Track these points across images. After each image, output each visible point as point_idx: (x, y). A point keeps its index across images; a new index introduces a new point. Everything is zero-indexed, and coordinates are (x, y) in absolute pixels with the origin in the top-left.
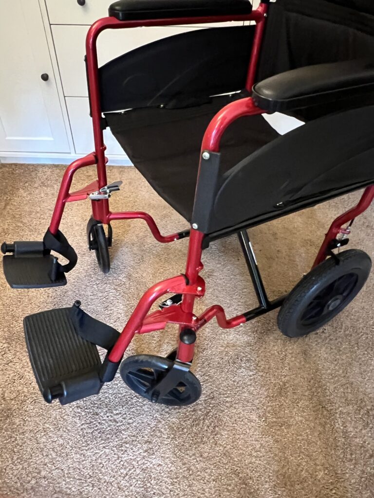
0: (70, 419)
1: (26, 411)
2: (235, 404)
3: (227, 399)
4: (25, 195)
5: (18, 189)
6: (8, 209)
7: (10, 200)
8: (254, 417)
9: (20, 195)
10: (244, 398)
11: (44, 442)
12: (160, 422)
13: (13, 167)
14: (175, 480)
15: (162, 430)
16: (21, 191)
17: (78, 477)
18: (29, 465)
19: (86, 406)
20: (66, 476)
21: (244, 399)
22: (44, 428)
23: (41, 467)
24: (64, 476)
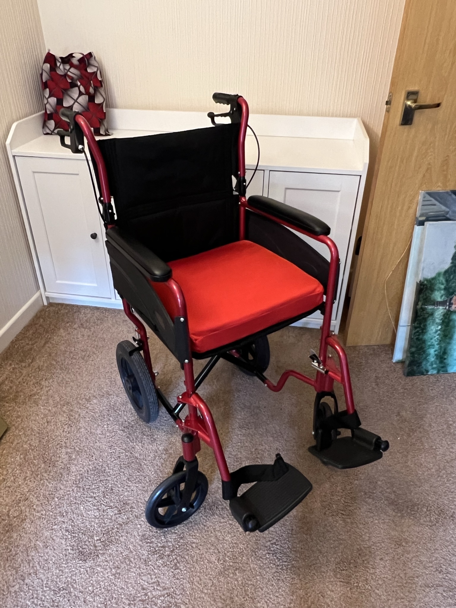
0: (58, 540)
1: (24, 528)
2: (201, 545)
3: (195, 541)
4: (64, 335)
5: (59, 329)
6: (47, 348)
7: (50, 338)
8: (213, 559)
9: (60, 334)
10: (210, 541)
11: (32, 556)
12: (132, 552)
13: (60, 307)
14: (132, 602)
15: (132, 559)
16: (62, 331)
17: (53, 588)
18: (17, 572)
19: (74, 531)
20: (44, 585)
21: (210, 543)
22: (35, 545)
23: (26, 576)
24: (43, 585)
